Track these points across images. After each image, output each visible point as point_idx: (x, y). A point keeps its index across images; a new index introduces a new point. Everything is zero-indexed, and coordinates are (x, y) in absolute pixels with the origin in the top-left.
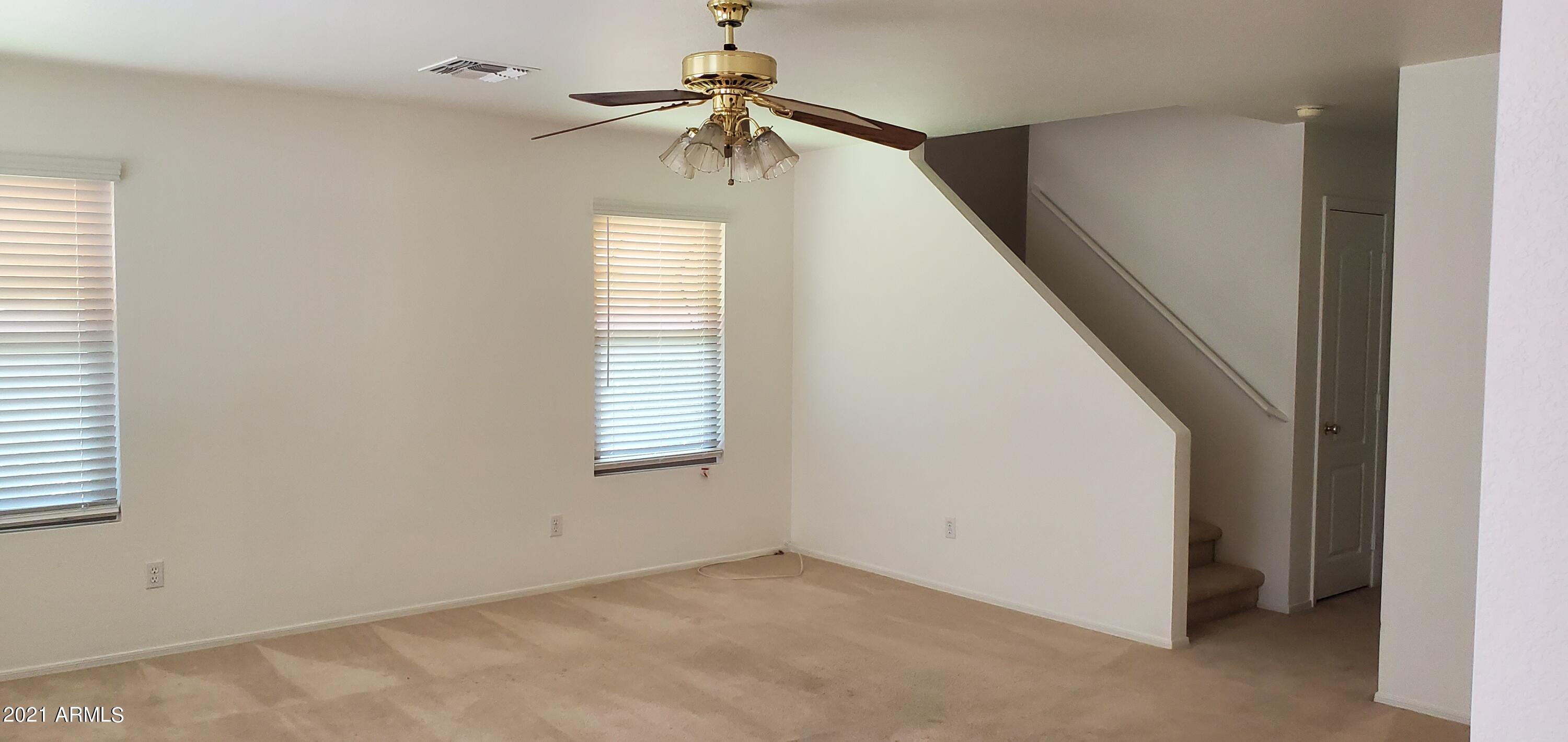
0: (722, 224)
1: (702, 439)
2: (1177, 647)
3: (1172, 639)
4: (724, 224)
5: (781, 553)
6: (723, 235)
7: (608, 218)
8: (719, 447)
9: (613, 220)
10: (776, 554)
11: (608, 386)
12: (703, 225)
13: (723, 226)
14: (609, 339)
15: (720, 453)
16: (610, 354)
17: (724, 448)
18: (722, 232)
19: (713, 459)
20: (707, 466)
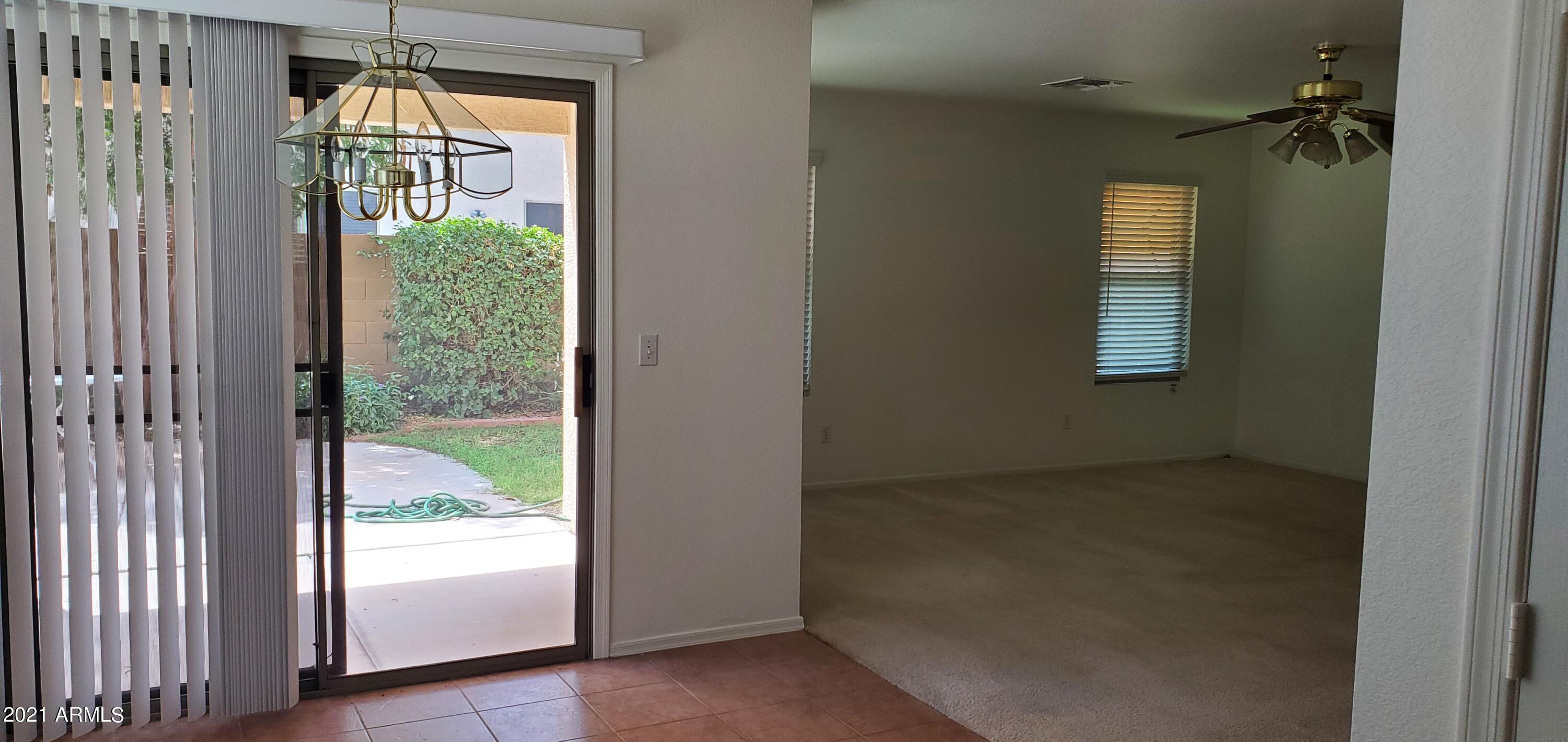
0: (1195, 187)
1: (1170, 362)
4: (1198, 187)
5: (1228, 456)
6: (1195, 196)
7: (1114, 185)
8: (1184, 368)
9: (1120, 186)
10: (1225, 457)
12: (1181, 189)
13: (1196, 189)
14: (1109, 279)
15: (1184, 373)
16: (1108, 291)
17: (1188, 369)
18: (1194, 194)
19: (1179, 377)
20: (1174, 383)
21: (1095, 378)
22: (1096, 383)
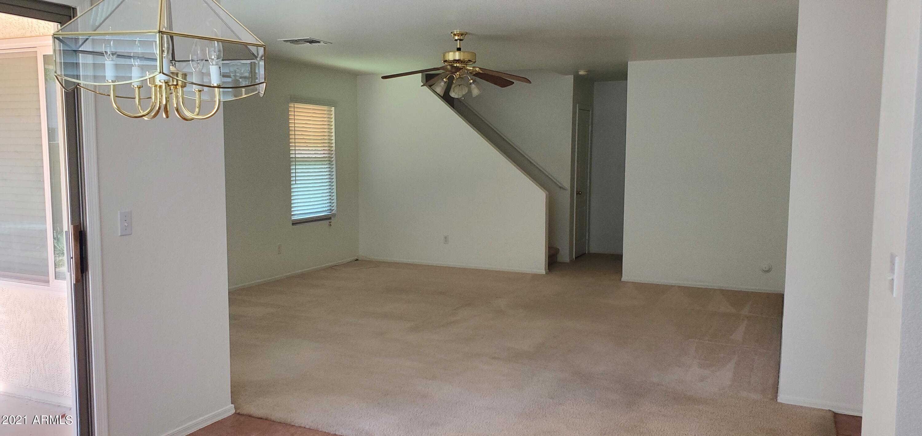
0: (333, 107)
1: (326, 209)
2: (546, 273)
3: (545, 271)
4: (334, 107)
5: (357, 260)
6: (333, 113)
7: (294, 104)
8: (333, 212)
9: (297, 105)
10: (356, 260)
11: (296, 183)
12: (326, 108)
13: (333, 108)
14: (296, 161)
15: (334, 215)
16: (295, 169)
17: (336, 212)
18: (333, 111)
19: (331, 218)
20: (330, 221)
21: (292, 221)
22: (293, 224)
